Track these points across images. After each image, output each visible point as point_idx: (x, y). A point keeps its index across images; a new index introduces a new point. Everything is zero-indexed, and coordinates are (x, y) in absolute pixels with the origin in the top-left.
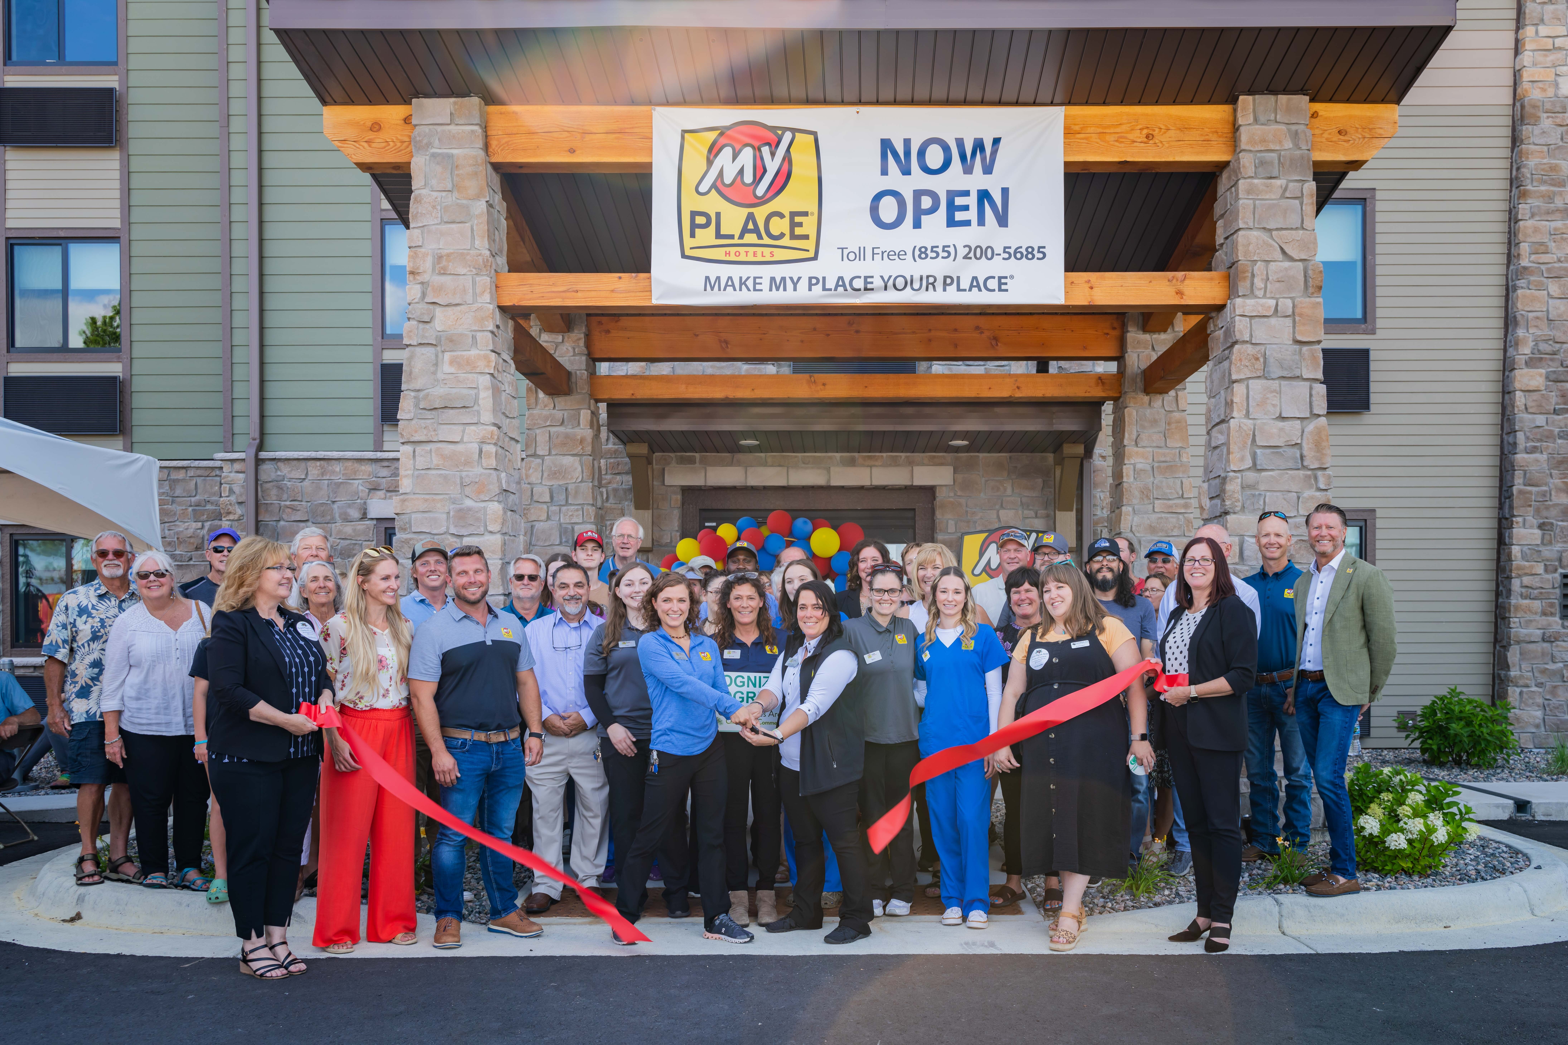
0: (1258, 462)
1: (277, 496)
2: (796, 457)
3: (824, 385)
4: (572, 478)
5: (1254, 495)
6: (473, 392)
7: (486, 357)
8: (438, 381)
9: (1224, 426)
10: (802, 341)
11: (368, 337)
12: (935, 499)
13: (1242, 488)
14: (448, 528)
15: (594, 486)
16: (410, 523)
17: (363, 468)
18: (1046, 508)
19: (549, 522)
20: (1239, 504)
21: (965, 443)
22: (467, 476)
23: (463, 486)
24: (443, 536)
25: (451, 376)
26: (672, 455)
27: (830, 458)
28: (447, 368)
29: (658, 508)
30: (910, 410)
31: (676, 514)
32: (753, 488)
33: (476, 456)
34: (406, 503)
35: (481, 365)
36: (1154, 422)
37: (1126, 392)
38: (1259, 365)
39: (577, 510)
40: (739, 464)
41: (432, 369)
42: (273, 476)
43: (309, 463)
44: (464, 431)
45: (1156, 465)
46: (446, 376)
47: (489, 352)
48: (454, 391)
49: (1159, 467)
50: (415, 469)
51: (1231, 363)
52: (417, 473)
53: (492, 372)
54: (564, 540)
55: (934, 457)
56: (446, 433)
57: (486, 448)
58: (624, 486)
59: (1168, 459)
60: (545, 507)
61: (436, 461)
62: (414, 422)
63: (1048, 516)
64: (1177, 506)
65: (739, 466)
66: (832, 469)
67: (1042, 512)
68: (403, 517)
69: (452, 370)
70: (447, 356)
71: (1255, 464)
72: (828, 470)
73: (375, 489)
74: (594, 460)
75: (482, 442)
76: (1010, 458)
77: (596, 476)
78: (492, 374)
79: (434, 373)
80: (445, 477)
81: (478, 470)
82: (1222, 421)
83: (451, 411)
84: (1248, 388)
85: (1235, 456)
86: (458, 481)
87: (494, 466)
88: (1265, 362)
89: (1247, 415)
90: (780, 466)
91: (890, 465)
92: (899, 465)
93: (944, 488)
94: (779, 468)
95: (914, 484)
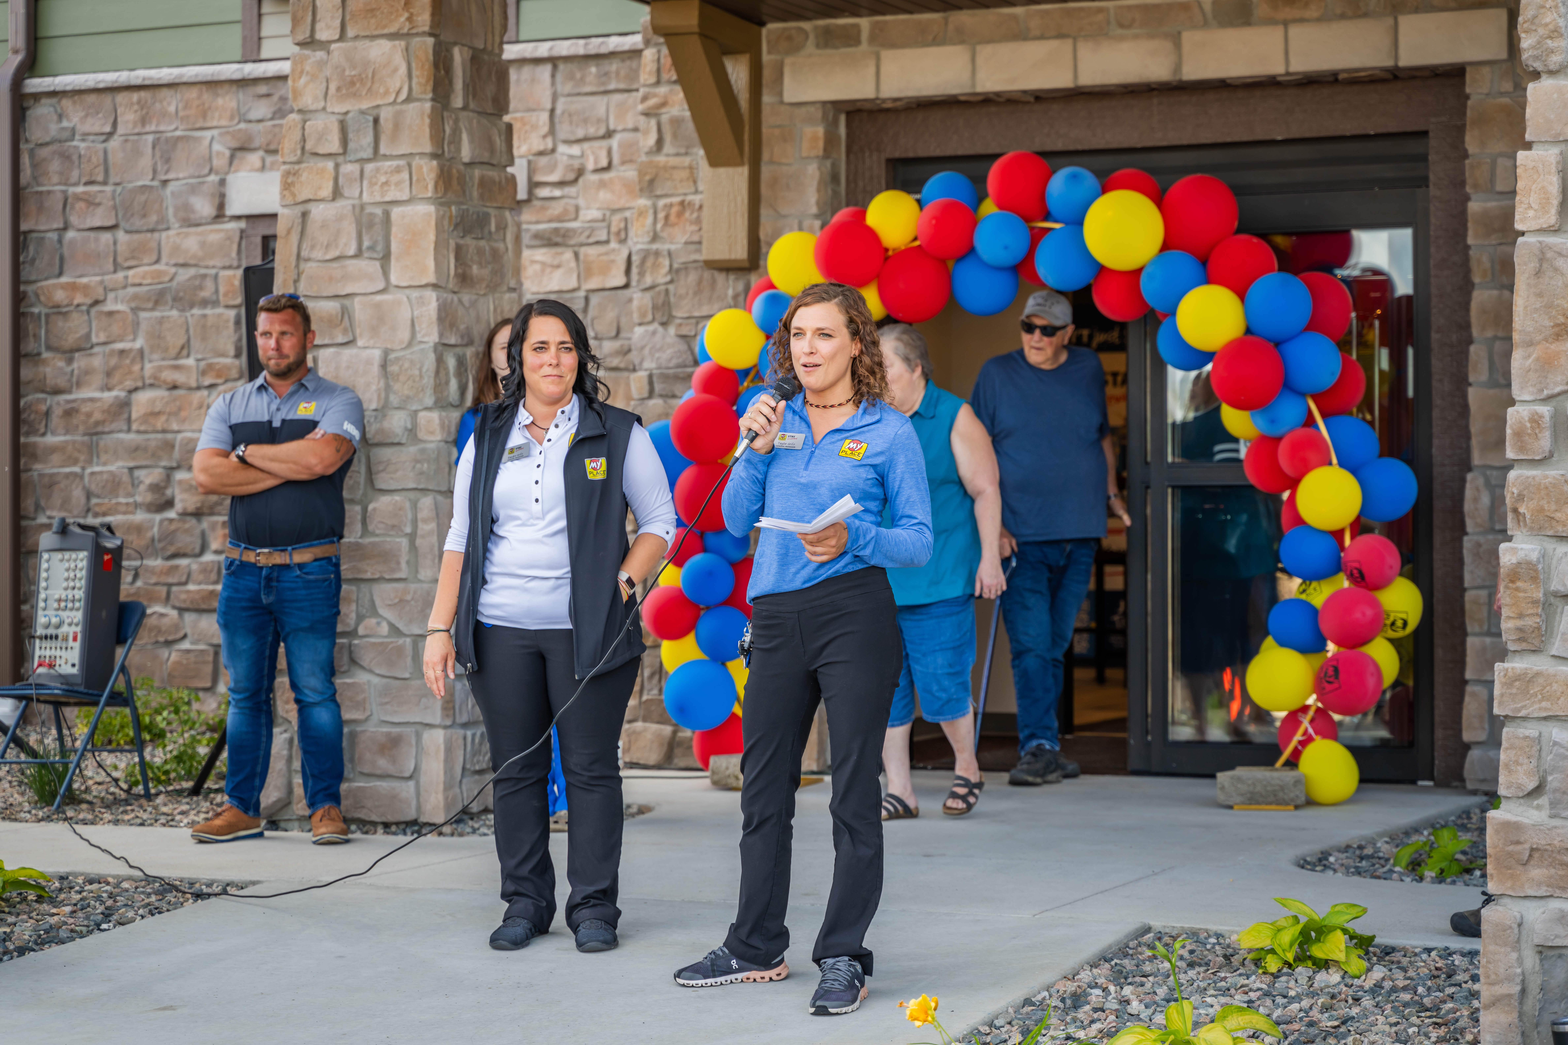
1: (61, 173)
4: (387, 92)
15: (436, 109)
17: (220, 101)
19: (340, 203)
26: (806, 25)
27: (1186, 7)
39: (398, 170)
40: (961, 37)
42: (53, 129)
43: (121, 98)
60: (330, 165)
66: (1186, 36)
72: (1176, 40)
73: (241, 149)
90: (1060, 36)
91: (1343, 17)
92: (1365, 15)
93: (1486, 70)
94: (1054, 44)
95: (1403, 63)
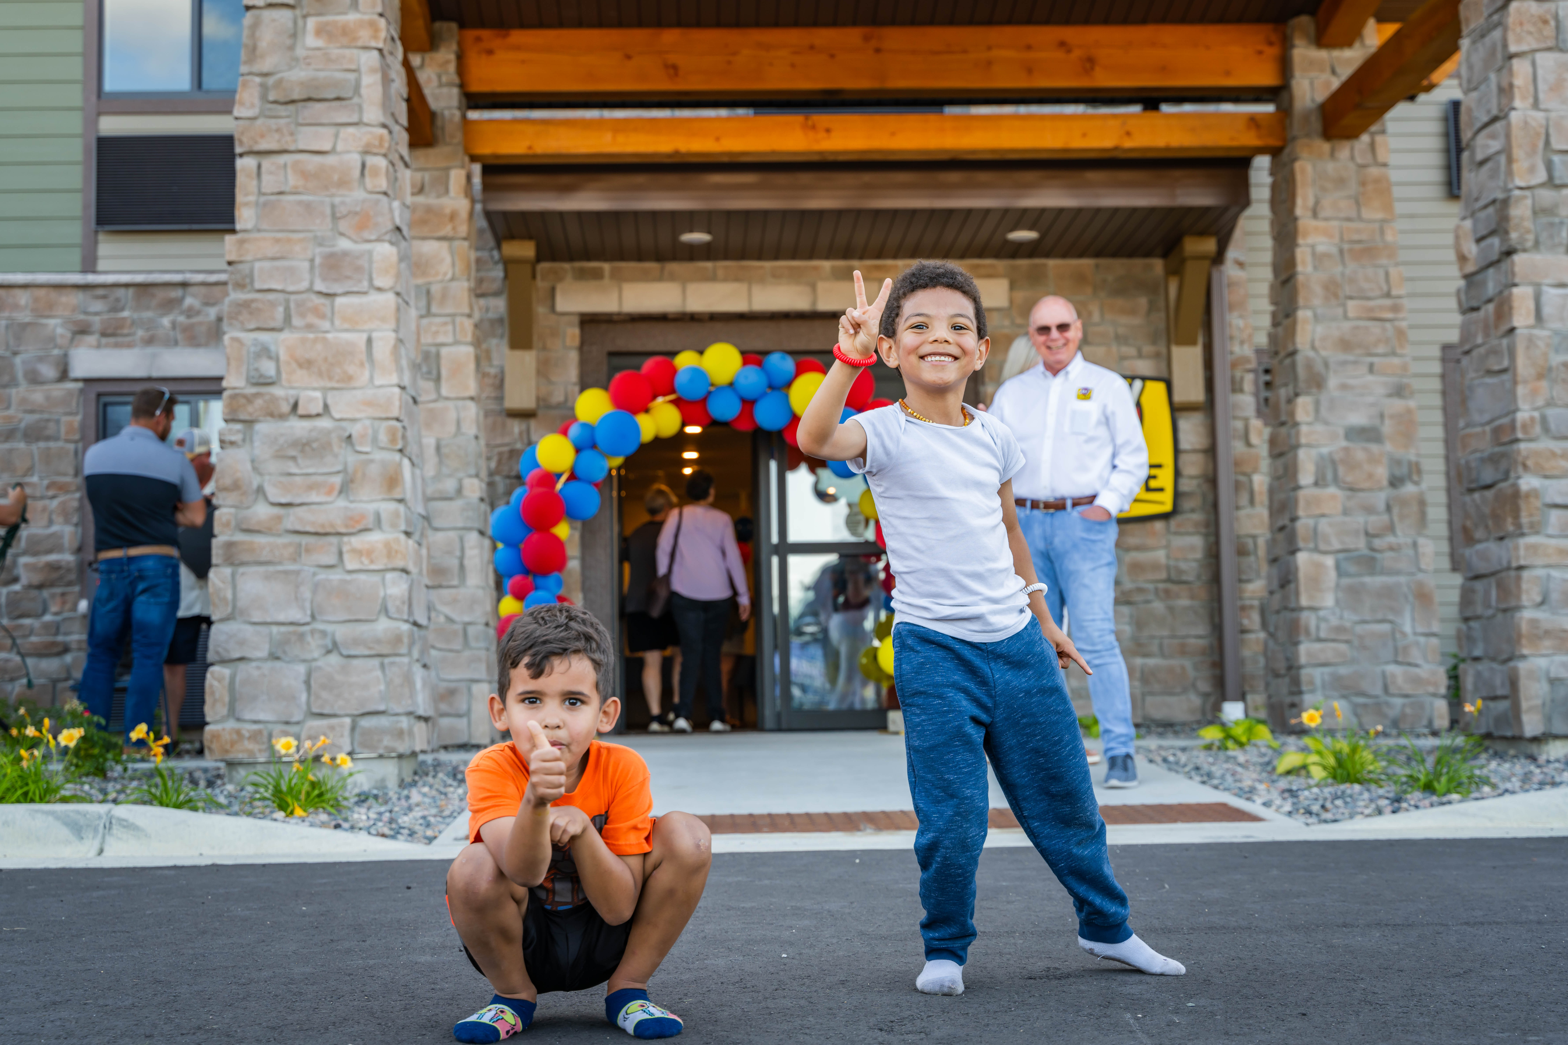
0: (1557, 174)
2: (762, 267)
3: (828, 131)
4: (437, 274)
5: (1552, 225)
6: (352, 76)
7: (372, 24)
8: (296, 60)
9: (1498, 126)
10: (793, 66)
11: (75, 95)
13: (1535, 213)
14: (312, 283)
15: (470, 288)
16: (251, 276)
17: (65, 299)
18: (1154, 342)
20: (1531, 237)
21: (1032, 236)
22: (342, 203)
23: (335, 218)
24: (304, 296)
25: (318, 53)
26: (567, 266)
27: (817, 269)
28: (311, 40)
29: (545, 348)
30: (954, 177)
31: (573, 357)
32: (693, 317)
33: (357, 173)
34: (246, 246)
35: (365, 37)
36: (1340, 182)
37: (1294, 139)
38: (1549, 31)
39: (445, 324)
40: (672, 278)
41: (289, 42)
44: (336, 136)
45: (1346, 246)
46: (310, 53)
47: (376, 17)
48: (322, 74)
49: (1351, 250)
50: (260, 193)
51: (1506, 30)
52: (262, 199)
53: (380, 45)
55: (978, 266)
56: (308, 138)
57: (371, 160)
59: (1363, 237)
61: (293, 180)
62: (259, 122)
64: (1382, 308)
65: (673, 282)
66: (820, 285)
68: (240, 267)
69: (320, 43)
70: (311, 22)
71: (1551, 177)
72: (815, 287)
73: (81, 332)
75: (366, 152)
76: (1096, 266)
78: (380, 50)
79: (291, 48)
80: (308, 206)
81: (359, 195)
82: (1494, 120)
83: (318, 106)
84: (1534, 64)
85: (1521, 165)
86: (328, 211)
87: (384, 189)
88: (1558, 28)
89: (1536, 105)
94: (737, 285)
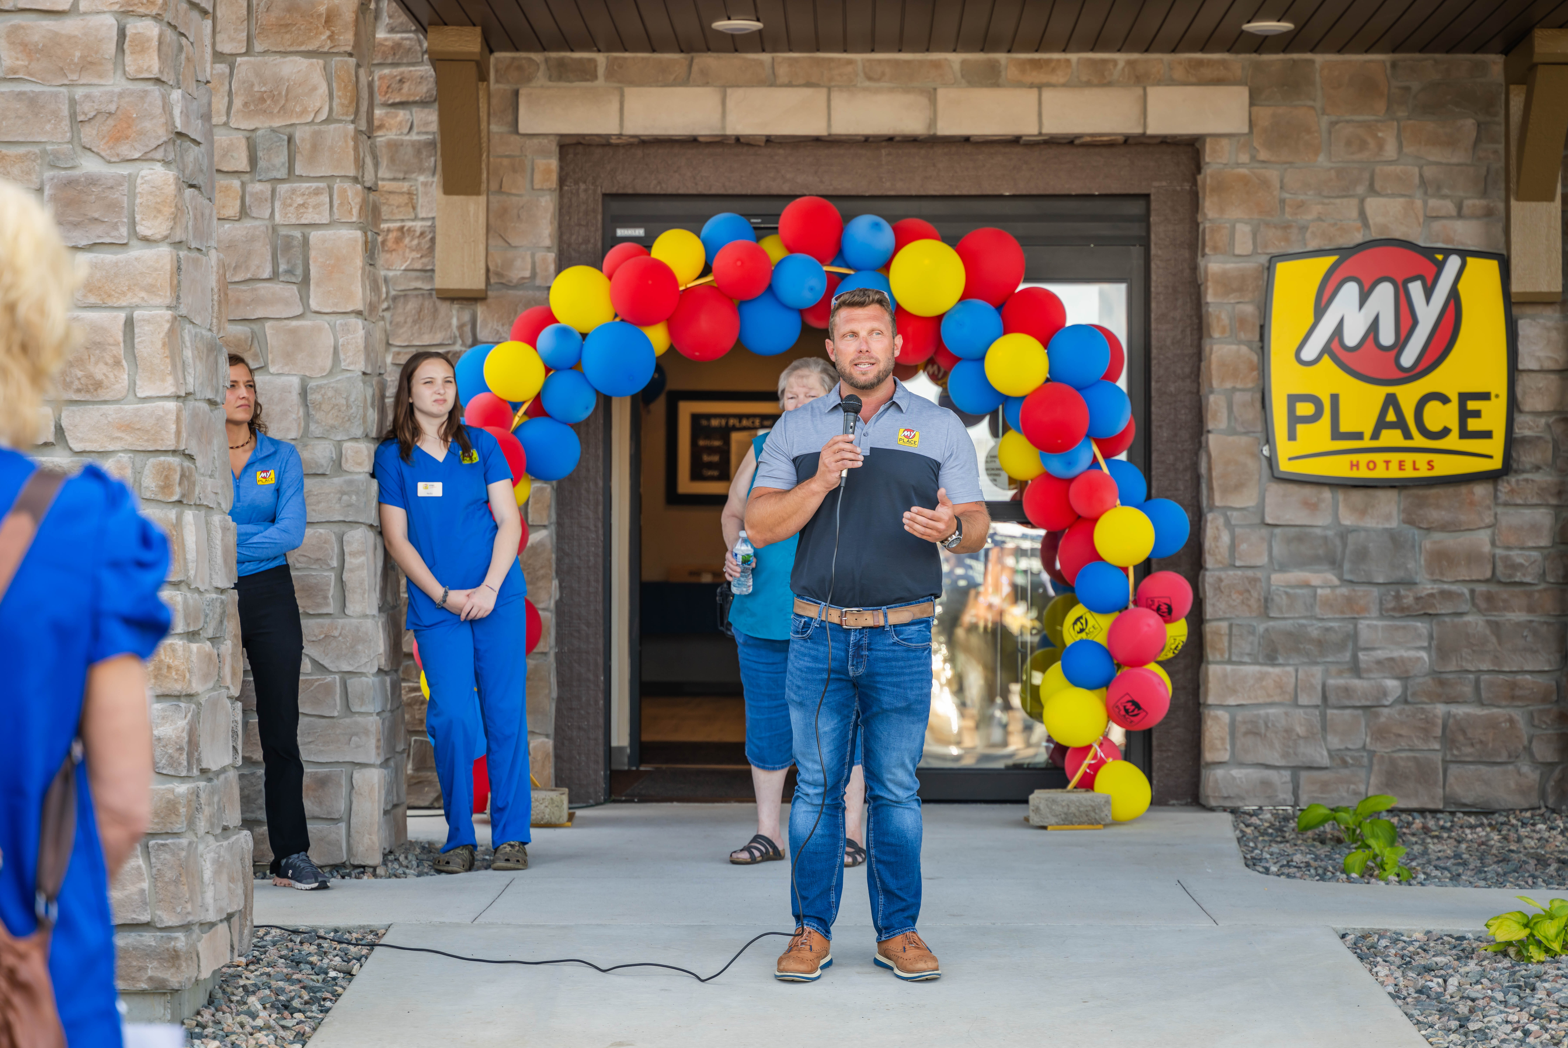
2: (850, 62)
4: (304, 111)
12: (1198, 168)
15: (358, 132)
18: (1485, 194)
19: (248, 223)
21: (1286, 26)
22: (87, 97)
23: (76, 122)
26: (537, 57)
27: (937, 65)
29: (500, 191)
31: (547, 205)
32: (738, 140)
33: (111, 48)
39: (317, 192)
40: (706, 80)
54: (283, 267)
55: (1200, 63)
57: (135, 27)
58: (414, 137)
60: (236, 183)
63: (1489, 213)
65: (706, 84)
66: (941, 93)
67: (1473, 203)
72: (932, 95)
74: (358, 66)
75: (126, 13)
76: (1394, 65)
77: (364, 108)
80: (33, 101)
81: (115, 83)
86: (65, 111)
87: (155, 72)
90: (809, 85)
91: (1089, 84)
92: (1110, 84)
93: (1225, 142)
94: (808, 92)
95: (1150, 131)
